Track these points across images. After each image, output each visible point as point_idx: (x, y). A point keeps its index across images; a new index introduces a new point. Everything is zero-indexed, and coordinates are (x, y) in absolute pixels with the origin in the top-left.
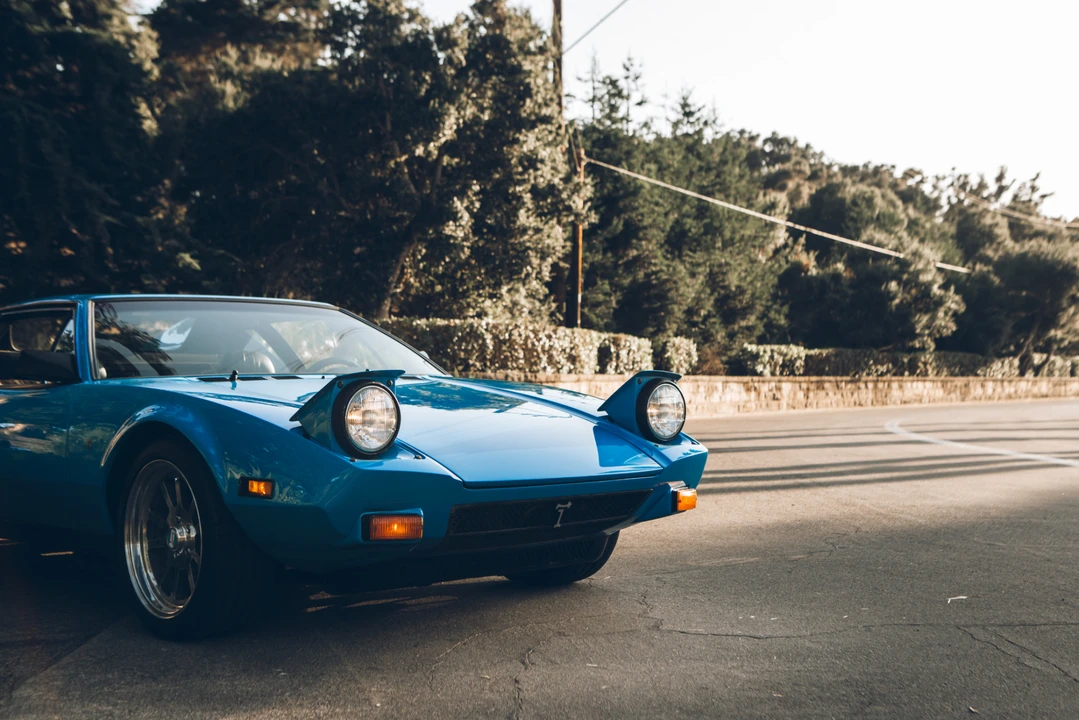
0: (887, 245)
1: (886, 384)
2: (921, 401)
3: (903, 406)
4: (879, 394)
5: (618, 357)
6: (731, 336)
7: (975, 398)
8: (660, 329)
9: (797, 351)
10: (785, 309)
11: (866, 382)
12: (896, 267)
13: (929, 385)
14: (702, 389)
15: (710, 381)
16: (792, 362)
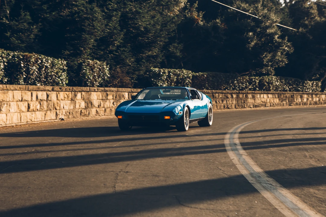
0: (249, 10)
1: (244, 95)
2: (265, 106)
3: (255, 109)
4: (240, 102)
5: (28, 71)
6: (138, 61)
7: (297, 104)
8: (77, 54)
9: (187, 73)
10: (181, 46)
11: (231, 94)
12: (253, 24)
13: (270, 96)
14: (110, 97)
15: (118, 91)
16: (184, 79)
